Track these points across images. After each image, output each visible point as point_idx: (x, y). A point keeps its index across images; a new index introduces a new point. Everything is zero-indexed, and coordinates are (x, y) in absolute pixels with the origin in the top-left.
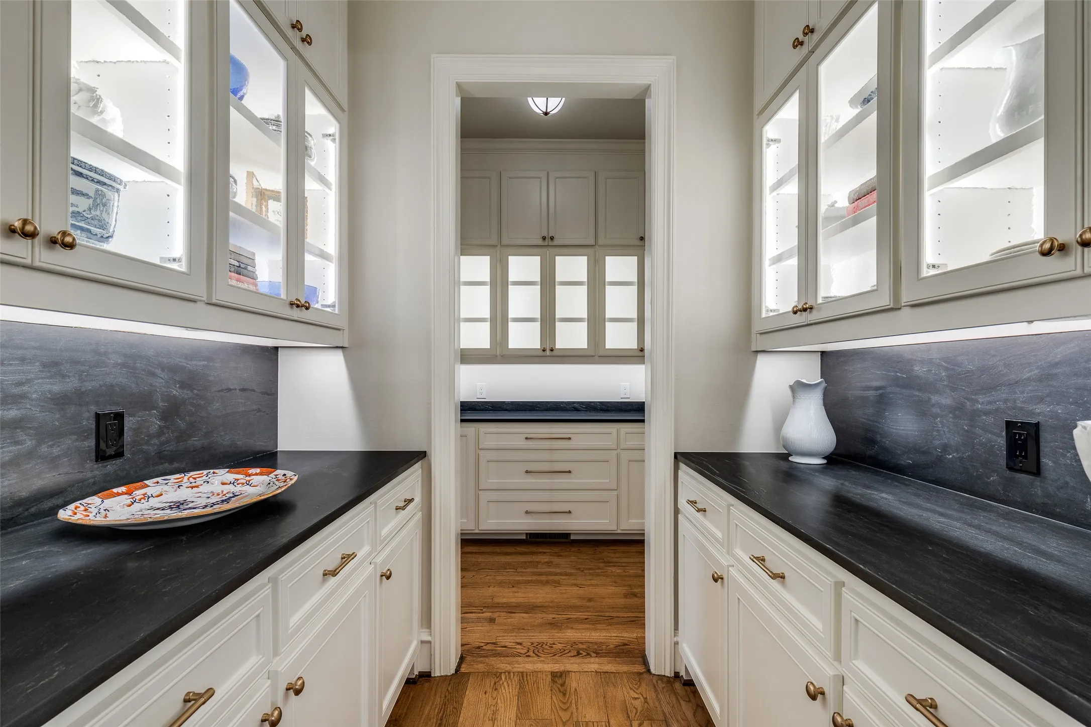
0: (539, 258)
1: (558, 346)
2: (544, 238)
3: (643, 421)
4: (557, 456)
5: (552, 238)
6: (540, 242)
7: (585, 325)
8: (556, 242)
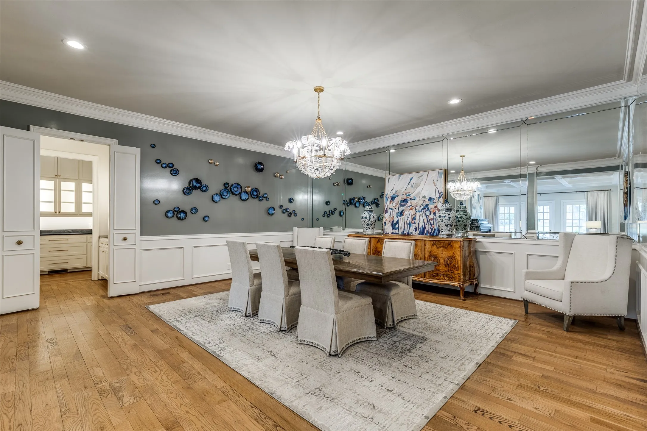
0: (54, 182)
1: (61, 211)
2: (56, 175)
3: (91, 234)
4: (62, 245)
5: (59, 176)
6: (55, 176)
7: (74, 205)
8: (61, 177)
